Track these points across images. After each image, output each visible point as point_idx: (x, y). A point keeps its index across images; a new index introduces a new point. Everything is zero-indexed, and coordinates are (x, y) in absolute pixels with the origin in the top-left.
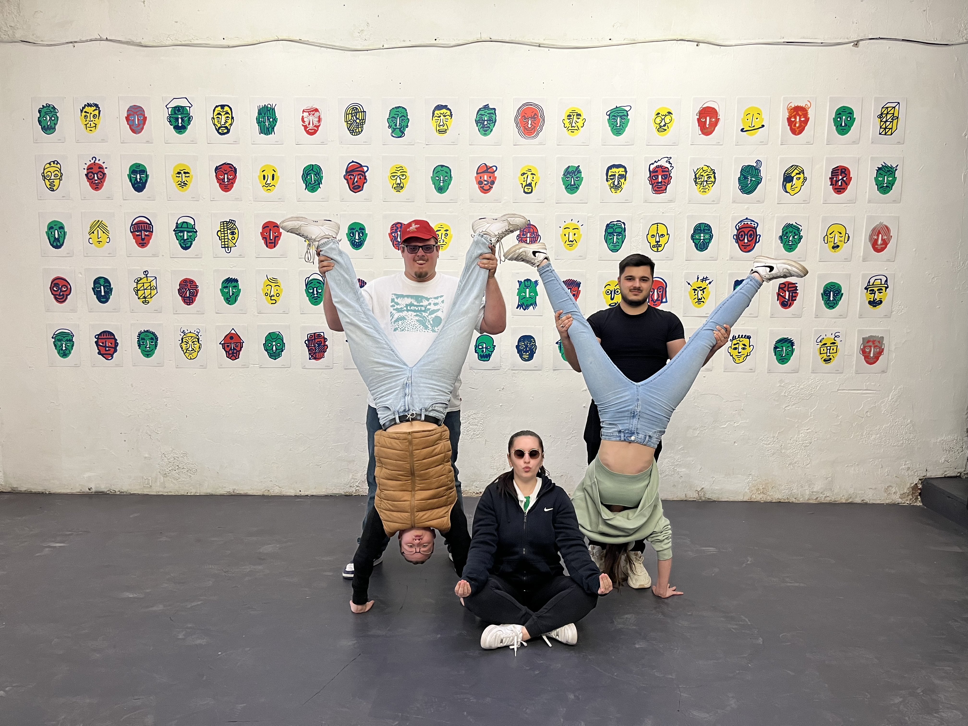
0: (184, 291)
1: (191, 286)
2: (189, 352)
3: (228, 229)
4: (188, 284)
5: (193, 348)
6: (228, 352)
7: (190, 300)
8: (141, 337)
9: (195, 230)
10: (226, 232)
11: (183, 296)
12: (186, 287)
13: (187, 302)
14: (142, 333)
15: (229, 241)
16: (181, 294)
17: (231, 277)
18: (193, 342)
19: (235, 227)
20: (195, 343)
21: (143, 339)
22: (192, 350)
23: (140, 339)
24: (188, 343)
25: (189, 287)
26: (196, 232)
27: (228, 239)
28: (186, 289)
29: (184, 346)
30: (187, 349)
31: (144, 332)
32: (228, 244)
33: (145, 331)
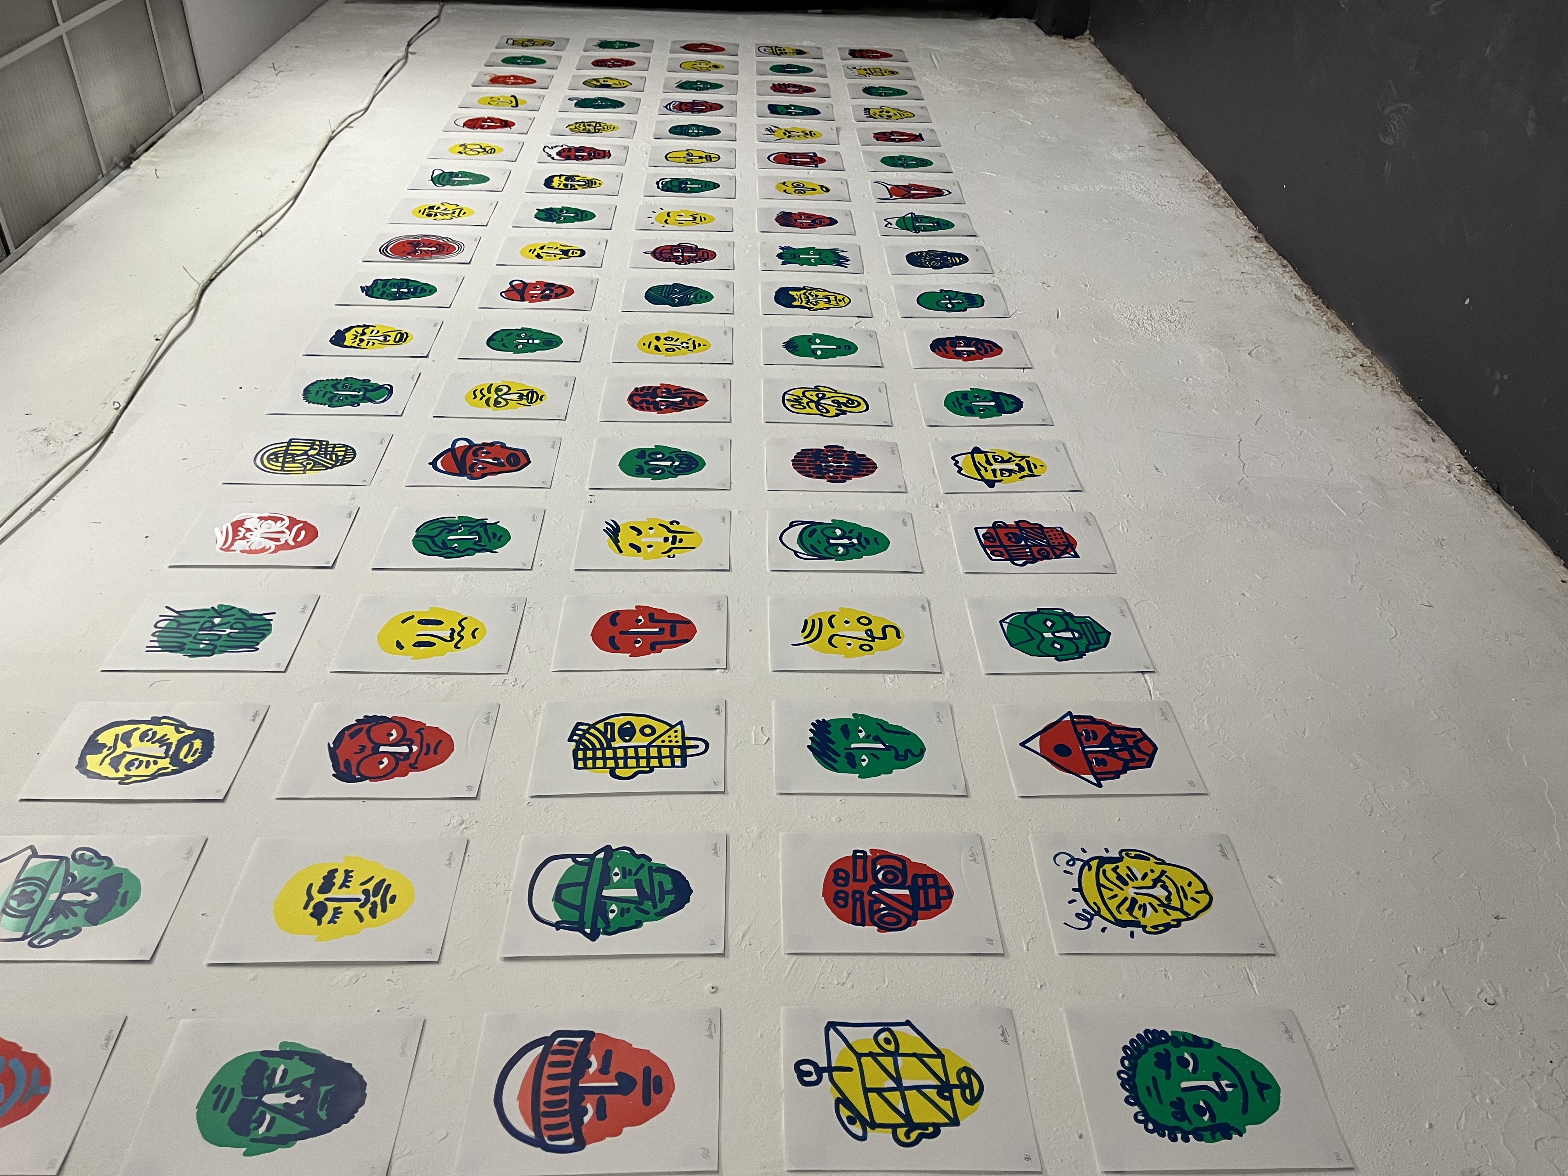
0: (888, 907)
1: (860, 876)
2: (1174, 896)
3: (609, 747)
4: (849, 889)
5: (1148, 882)
6: (1126, 762)
7: (926, 888)
8: (1173, 1122)
9: (601, 855)
10: (620, 753)
11: (910, 912)
12: (867, 899)
13: (938, 898)
14: (1144, 1112)
15: (658, 742)
16: (904, 920)
17: (809, 743)
18: (1126, 884)
19: (601, 726)
20: (1122, 871)
21: (1178, 1105)
22: (1165, 887)
23: (1185, 1125)
24: (1134, 901)
25: (864, 887)
26: (607, 849)
27: (648, 747)
28: (876, 900)
29: (1153, 918)
30: (1162, 904)
31: (1137, 1103)
32: (671, 748)
33: (1133, 1099)
